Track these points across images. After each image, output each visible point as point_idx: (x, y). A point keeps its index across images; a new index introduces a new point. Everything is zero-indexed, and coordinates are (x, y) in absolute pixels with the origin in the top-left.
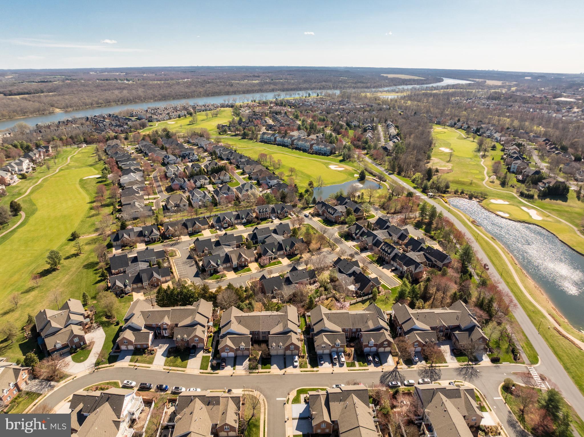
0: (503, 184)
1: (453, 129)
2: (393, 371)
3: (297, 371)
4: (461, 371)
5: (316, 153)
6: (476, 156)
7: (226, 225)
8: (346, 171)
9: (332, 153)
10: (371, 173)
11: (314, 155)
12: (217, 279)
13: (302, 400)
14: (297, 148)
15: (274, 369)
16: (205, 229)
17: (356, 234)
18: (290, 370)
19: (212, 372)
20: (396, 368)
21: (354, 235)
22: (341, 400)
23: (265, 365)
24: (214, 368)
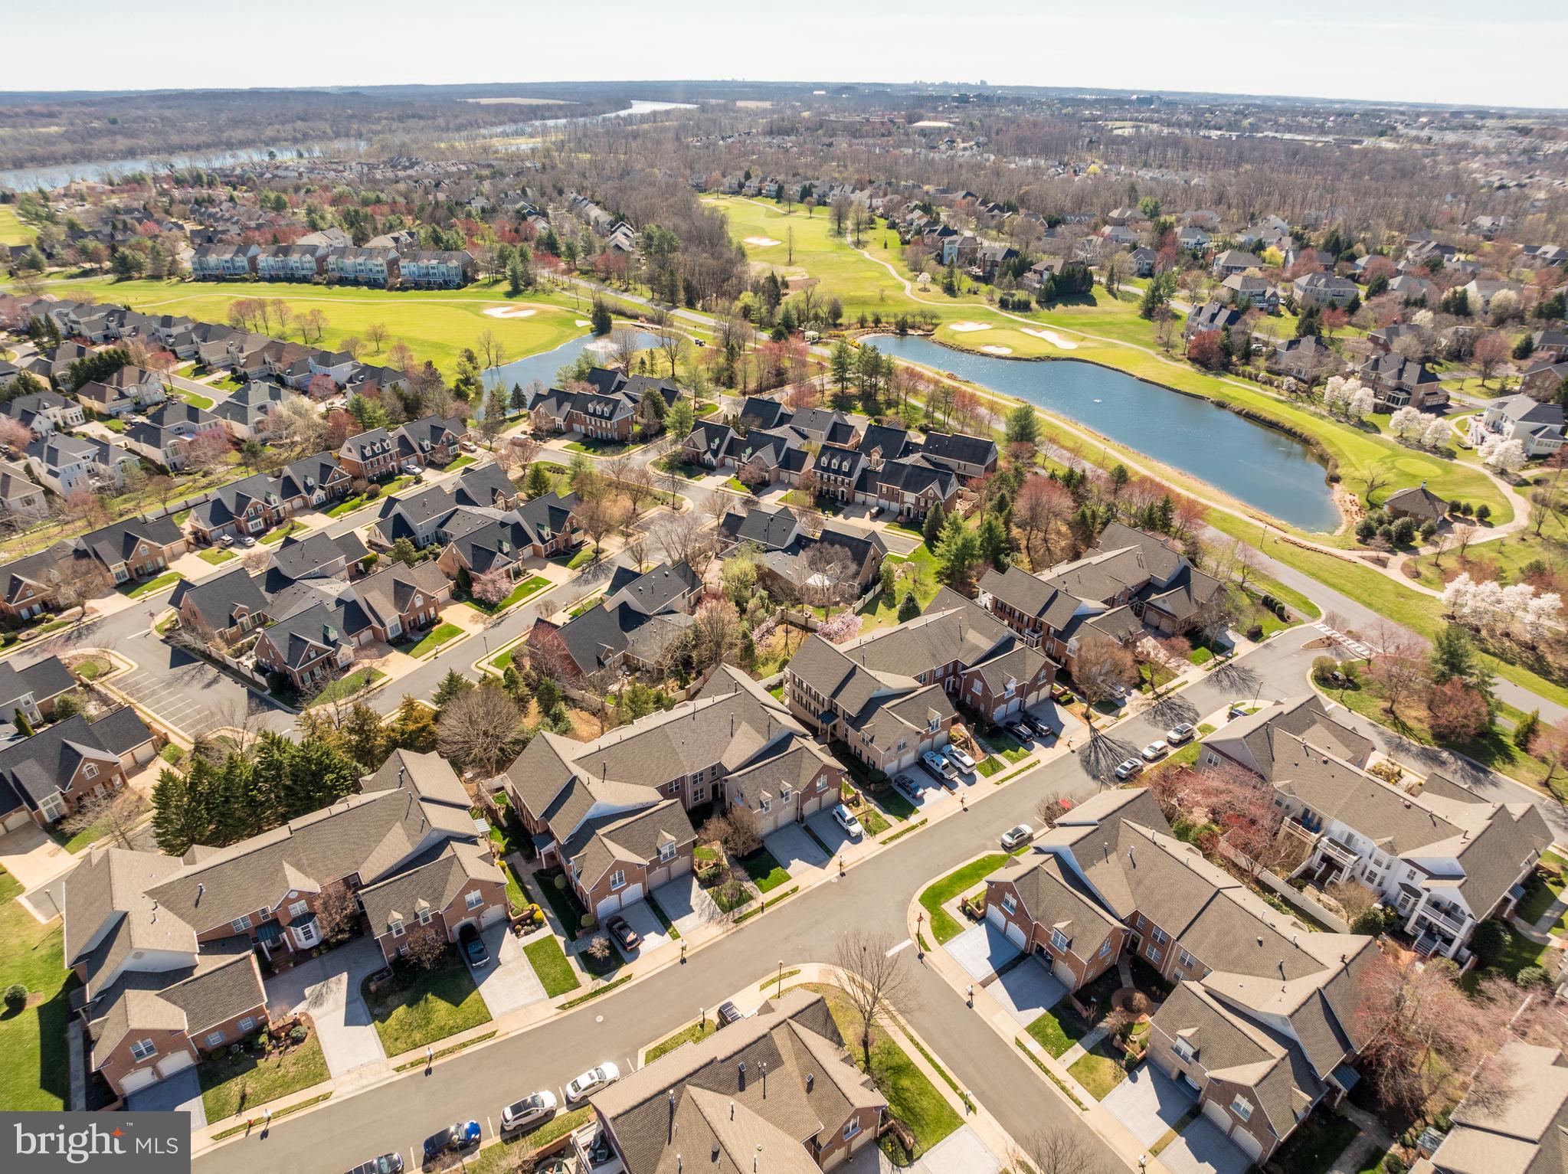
0: (950, 290)
1: (740, 198)
2: (1095, 740)
3: (870, 847)
4: (1220, 681)
5: (418, 286)
6: (841, 246)
7: (257, 524)
8: (542, 317)
9: (466, 279)
10: (621, 313)
11: (412, 292)
12: (354, 690)
13: (962, 920)
14: (343, 281)
15: (802, 874)
16: (175, 557)
17: (715, 453)
18: (847, 854)
19: (602, 983)
20: (1093, 730)
21: (708, 456)
22: (1106, 852)
23: (765, 876)
24: (598, 967)
